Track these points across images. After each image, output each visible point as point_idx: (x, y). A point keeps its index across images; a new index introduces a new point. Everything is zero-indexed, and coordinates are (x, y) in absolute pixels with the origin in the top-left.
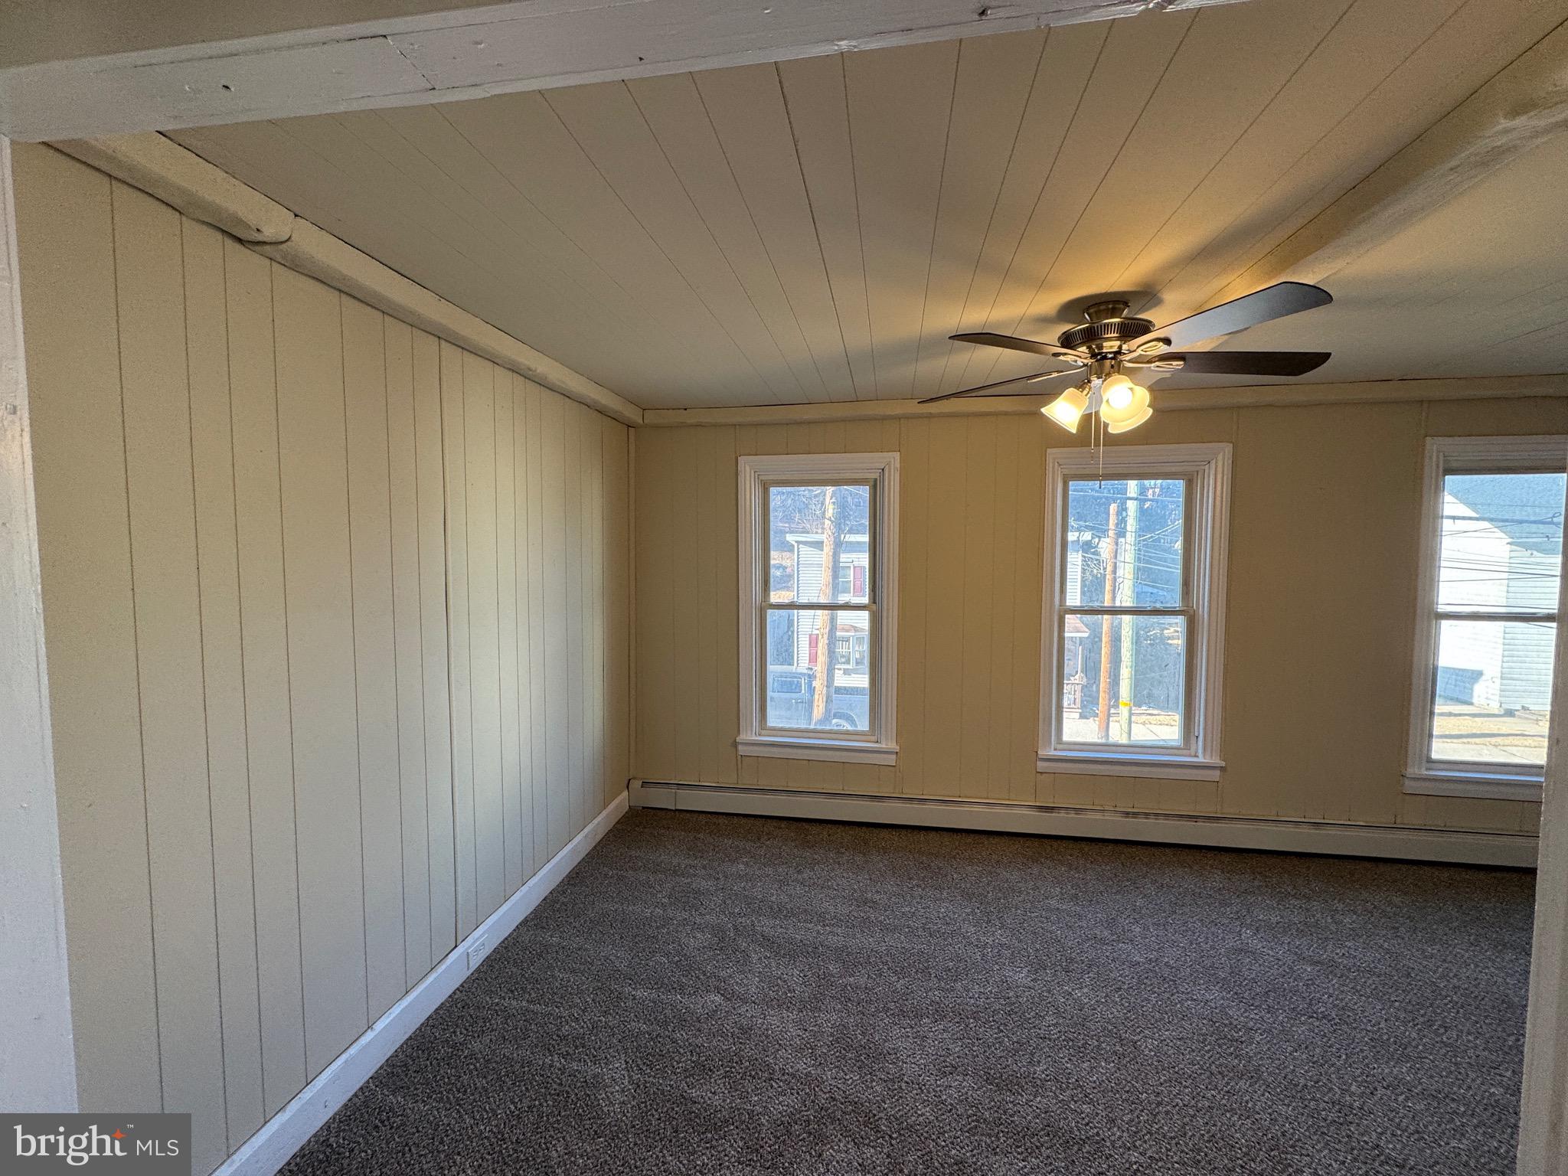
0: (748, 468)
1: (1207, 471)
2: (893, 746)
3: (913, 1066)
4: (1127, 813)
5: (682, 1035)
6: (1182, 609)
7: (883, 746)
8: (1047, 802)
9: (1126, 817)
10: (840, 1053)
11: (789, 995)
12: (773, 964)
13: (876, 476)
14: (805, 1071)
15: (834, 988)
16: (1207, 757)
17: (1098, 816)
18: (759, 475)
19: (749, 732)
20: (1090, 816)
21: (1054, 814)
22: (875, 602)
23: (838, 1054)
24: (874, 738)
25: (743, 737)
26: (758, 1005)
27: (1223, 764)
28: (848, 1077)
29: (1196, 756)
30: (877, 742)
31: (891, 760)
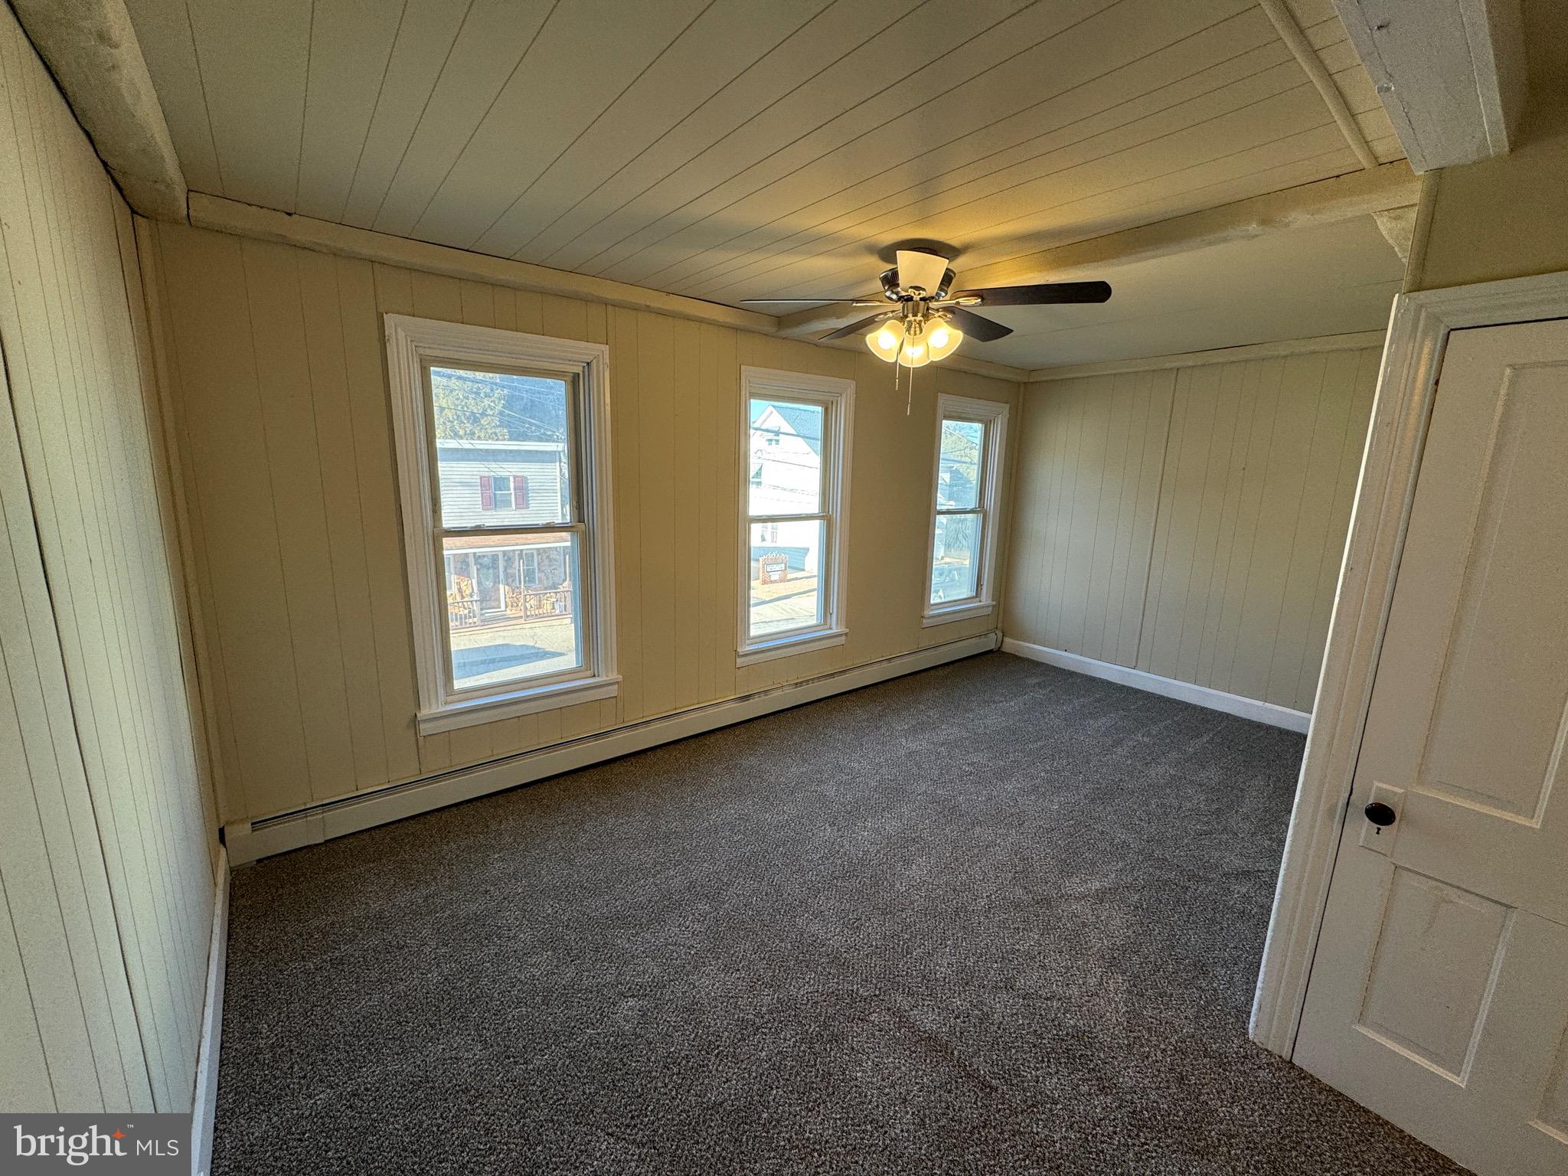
0: (401, 334)
1: (839, 401)
2: (614, 676)
3: (836, 938)
4: (796, 684)
5: (638, 1061)
6: (820, 514)
7: (601, 679)
8: (745, 692)
9: (796, 687)
10: (783, 967)
11: (692, 952)
12: (648, 936)
13: (579, 370)
14: (775, 1001)
15: (721, 922)
16: (839, 627)
17: (779, 693)
18: (416, 346)
19: (433, 701)
20: (775, 694)
21: (751, 701)
22: (581, 520)
23: (782, 969)
24: (589, 673)
25: (425, 712)
26: (677, 980)
27: (847, 630)
28: (807, 980)
29: (831, 629)
30: (594, 676)
31: (613, 691)
